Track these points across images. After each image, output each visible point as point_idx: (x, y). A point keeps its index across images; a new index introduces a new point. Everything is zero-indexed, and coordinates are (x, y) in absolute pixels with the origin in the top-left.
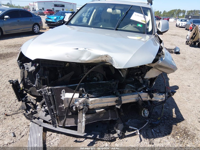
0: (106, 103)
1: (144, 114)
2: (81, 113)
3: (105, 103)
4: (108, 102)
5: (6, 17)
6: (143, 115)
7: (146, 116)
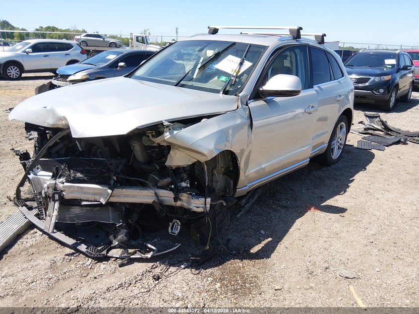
0: (93, 194)
1: (172, 229)
2: (53, 203)
3: (90, 194)
4: (95, 195)
5: (122, 64)
6: (170, 231)
7: (175, 234)
